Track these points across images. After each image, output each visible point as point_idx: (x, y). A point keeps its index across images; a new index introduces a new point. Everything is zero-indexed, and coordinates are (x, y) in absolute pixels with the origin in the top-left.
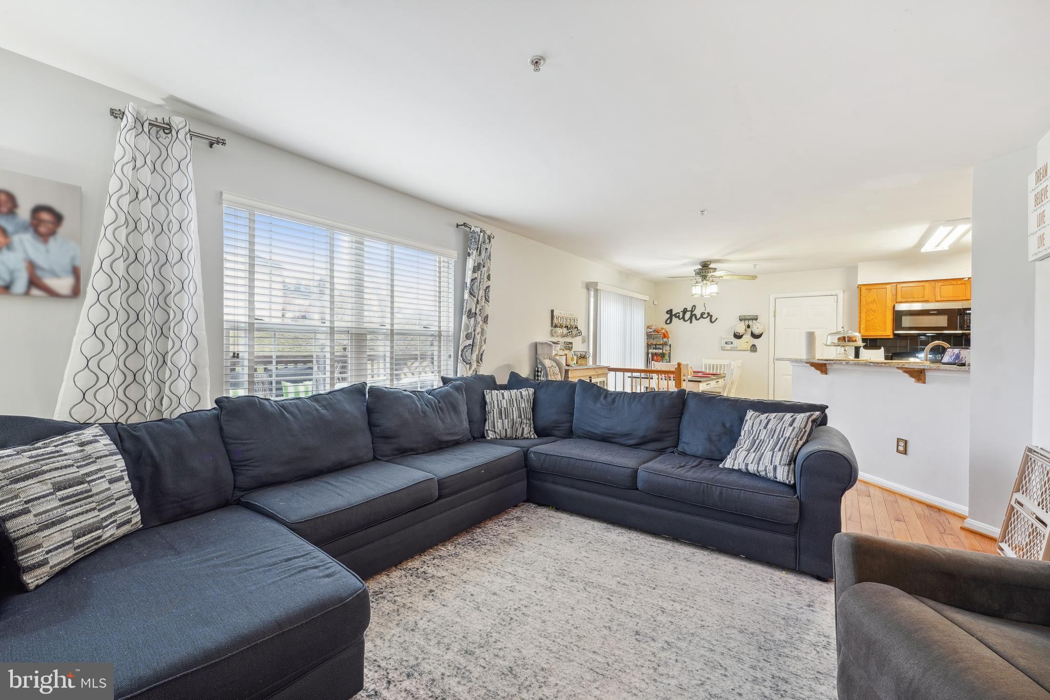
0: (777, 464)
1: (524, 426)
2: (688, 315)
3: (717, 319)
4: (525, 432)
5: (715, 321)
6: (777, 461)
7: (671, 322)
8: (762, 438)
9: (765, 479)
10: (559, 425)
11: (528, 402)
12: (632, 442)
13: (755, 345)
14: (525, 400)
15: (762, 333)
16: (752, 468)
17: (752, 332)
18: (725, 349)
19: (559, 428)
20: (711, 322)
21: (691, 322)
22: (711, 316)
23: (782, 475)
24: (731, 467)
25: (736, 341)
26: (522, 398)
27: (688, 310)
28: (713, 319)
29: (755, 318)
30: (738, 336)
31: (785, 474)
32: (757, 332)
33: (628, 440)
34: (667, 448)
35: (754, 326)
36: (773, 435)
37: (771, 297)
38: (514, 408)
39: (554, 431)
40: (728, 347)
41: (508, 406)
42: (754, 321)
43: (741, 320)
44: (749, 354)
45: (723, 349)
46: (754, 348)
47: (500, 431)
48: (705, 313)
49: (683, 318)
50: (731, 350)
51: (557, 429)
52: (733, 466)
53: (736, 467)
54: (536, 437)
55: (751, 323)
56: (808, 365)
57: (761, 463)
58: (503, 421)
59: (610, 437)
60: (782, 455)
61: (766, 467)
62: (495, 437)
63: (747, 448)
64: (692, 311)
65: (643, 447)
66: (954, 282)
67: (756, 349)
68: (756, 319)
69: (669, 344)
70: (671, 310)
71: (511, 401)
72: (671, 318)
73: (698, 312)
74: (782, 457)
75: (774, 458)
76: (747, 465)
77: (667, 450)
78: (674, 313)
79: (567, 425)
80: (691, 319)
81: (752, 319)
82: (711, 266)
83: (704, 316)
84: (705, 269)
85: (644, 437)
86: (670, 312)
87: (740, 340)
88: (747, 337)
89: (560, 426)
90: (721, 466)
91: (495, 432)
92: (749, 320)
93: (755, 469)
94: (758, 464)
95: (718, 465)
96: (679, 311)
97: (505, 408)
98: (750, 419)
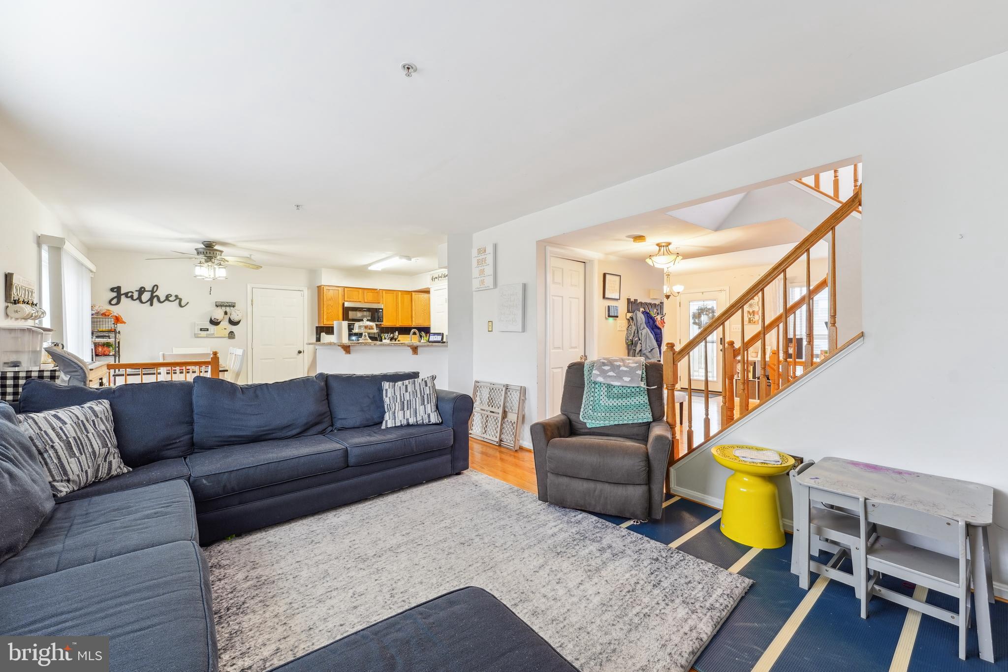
0: (430, 412)
1: (111, 458)
2: (146, 296)
3: (188, 303)
4: (114, 466)
5: (186, 305)
6: (429, 411)
7: (118, 303)
8: (408, 399)
9: (423, 425)
10: (174, 442)
11: (107, 420)
12: (294, 432)
13: (233, 332)
14: (104, 419)
15: (240, 321)
16: (412, 421)
17: (230, 319)
18: (199, 336)
19: (175, 445)
20: (180, 305)
21: (151, 305)
22: (181, 300)
23: (434, 418)
24: (394, 425)
25: (212, 328)
26: (97, 416)
27: (146, 290)
28: (183, 303)
29: (232, 305)
30: (214, 322)
31: (436, 417)
32: (235, 318)
33: (289, 431)
34: (326, 429)
35: (233, 313)
36: (417, 395)
37: (249, 286)
38: (90, 435)
39: (164, 453)
40: (204, 333)
41: (79, 434)
42: (232, 308)
43: (217, 306)
44: (227, 341)
45: (196, 336)
46: (231, 335)
47: (78, 476)
48: (171, 296)
49: (139, 298)
50: (206, 337)
51: (169, 447)
52: (395, 424)
53: (398, 424)
54: (131, 469)
55: (228, 309)
56: (340, 347)
57: (418, 415)
58: (78, 459)
59: (265, 435)
60: (431, 406)
61: (422, 417)
62: (71, 489)
63: (400, 408)
64: (152, 292)
65: (308, 434)
66: (373, 291)
67: (234, 335)
68: (234, 306)
69: (118, 332)
70: (119, 288)
71: (80, 425)
72: (118, 298)
73: (161, 293)
74: (431, 407)
75: (426, 409)
76: (408, 420)
77: (327, 430)
78: (122, 292)
79: (187, 437)
80: (151, 300)
81: (230, 306)
82: (216, 247)
83: (170, 299)
84: (209, 251)
85: (307, 424)
86: (117, 290)
87: (220, 325)
88: (225, 324)
89: (176, 443)
90: (383, 427)
91: (68, 481)
92: (226, 306)
93: (415, 420)
94: (416, 416)
95: (380, 427)
96: (133, 290)
97: (74, 438)
98: (389, 388)
